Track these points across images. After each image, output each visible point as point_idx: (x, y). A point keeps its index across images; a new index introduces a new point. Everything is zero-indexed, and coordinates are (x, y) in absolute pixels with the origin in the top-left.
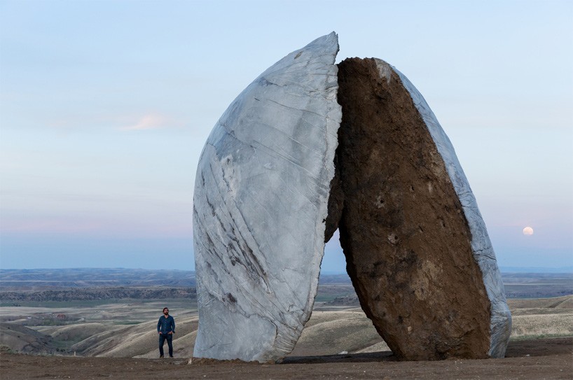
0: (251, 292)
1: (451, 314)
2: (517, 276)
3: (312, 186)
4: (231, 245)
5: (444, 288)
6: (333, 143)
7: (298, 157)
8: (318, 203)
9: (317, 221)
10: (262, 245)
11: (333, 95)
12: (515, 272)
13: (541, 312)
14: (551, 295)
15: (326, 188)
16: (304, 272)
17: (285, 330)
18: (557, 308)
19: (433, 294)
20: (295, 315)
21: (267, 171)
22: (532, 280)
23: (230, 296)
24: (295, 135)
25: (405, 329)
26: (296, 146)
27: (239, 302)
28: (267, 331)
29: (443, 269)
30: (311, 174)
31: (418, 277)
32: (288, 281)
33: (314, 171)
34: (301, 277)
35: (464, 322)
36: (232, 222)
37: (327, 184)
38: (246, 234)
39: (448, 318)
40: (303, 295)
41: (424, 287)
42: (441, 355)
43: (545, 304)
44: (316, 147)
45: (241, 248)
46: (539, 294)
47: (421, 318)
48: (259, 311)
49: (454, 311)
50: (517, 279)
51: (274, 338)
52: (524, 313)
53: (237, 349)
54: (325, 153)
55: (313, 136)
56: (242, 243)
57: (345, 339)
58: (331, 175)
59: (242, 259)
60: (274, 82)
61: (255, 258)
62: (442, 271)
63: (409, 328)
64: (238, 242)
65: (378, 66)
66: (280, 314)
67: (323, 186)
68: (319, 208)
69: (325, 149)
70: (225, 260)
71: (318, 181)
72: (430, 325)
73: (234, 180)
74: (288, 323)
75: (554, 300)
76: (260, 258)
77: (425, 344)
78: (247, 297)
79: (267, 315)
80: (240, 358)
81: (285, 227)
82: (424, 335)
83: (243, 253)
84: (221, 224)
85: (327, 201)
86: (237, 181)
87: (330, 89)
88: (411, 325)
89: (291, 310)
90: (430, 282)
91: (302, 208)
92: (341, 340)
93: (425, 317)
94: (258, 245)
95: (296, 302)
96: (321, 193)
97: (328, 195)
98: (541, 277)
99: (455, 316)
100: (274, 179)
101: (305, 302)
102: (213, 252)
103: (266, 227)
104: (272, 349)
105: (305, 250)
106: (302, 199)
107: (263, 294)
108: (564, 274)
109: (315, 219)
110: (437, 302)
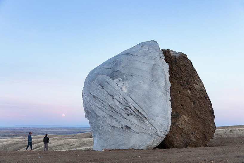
0: (140, 125)
1: (193, 132)
2: (61, 128)
3: (163, 89)
4: (126, 109)
5: (191, 124)
6: (168, 75)
7: (154, 79)
8: (166, 94)
9: (167, 101)
10: (144, 109)
11: (163, 60)
12: (60, 127)
13: (70, 139)
14: (70, 134)
15: (168, 90)
16: (165, 117)
17: (158, 138)
18: (74, 137)
19: (186, 126)
20: (163, 132)
21: (141, 84)
22: (65, 129)
23: (127, 126)
24: (152, 72)
25: (175, 138)
26: (153, 76)
27: (132, 128)
28: (149, 138)
29: (191, 118)
30: (162, 85)
31: (180, 121)
32: (158, 120)
33: (163, 84)
34: (164, 119)
35: (198, 135)
36: (126, 101)
37: (169, 88)
38: (135, 105)
39: (192, 134)
40: (165, 125)
41: (182, 124)
42: (186, 146)
43: (70, 136)
44: (161, 76)
45: (132, 110)
46: (67, 133)
47: (181, 134)
48: (144, 131)
49: (194, 131)
50: (60, 129)
51: (153, 140)
52: (65, 139)
53: (132, 145)
54: (165, 78)
55: (160, 72)
56: (133, 108)
57: (11, 148)
58: (170, 86)
59: (133, 113)
60: (135, 55)
61: (140, 113)
62: (190, 118)
63: (177, 137)
64: (130, 108)
65: (171, 52)
66: (155, 132)
67: (167, 89)
68: (167, 96)
69: (165, 77)
70: (122, 114)
71: (165, 87)
72: (184, 136)
73: (125, 87)
74: (159, 135)
75: (73, 135)
76: (143, 113)
77: (182, 143)
78: (137, 127)
79: (149, 132)
80: (134, 148)
81: (154, 103)
82: (182, 139)
83: (134, 111)
84: (119, 101)
85: (170, 94)
86: (126, 87)
87: (162, 58)
88: (178, 136)
89: (161, 130)
90: (185, 122)
91: (160, 96)
92: (9, 148)
93: (182, 134)
94: (142, 109)
95: (163, 128)
96: (167, 91)
97: (170, 92)
98: (68, 128)
99: (195, 133)
100: (146, 86)
101: (166, 128)
102: (115, 112)
103: (145, 102)
104: (151, 144)
105: (164, 110)
106: (160, 93)
107: (146, 125)
108: (74, 127)
109: (167, 100)
110: (188, 128)
